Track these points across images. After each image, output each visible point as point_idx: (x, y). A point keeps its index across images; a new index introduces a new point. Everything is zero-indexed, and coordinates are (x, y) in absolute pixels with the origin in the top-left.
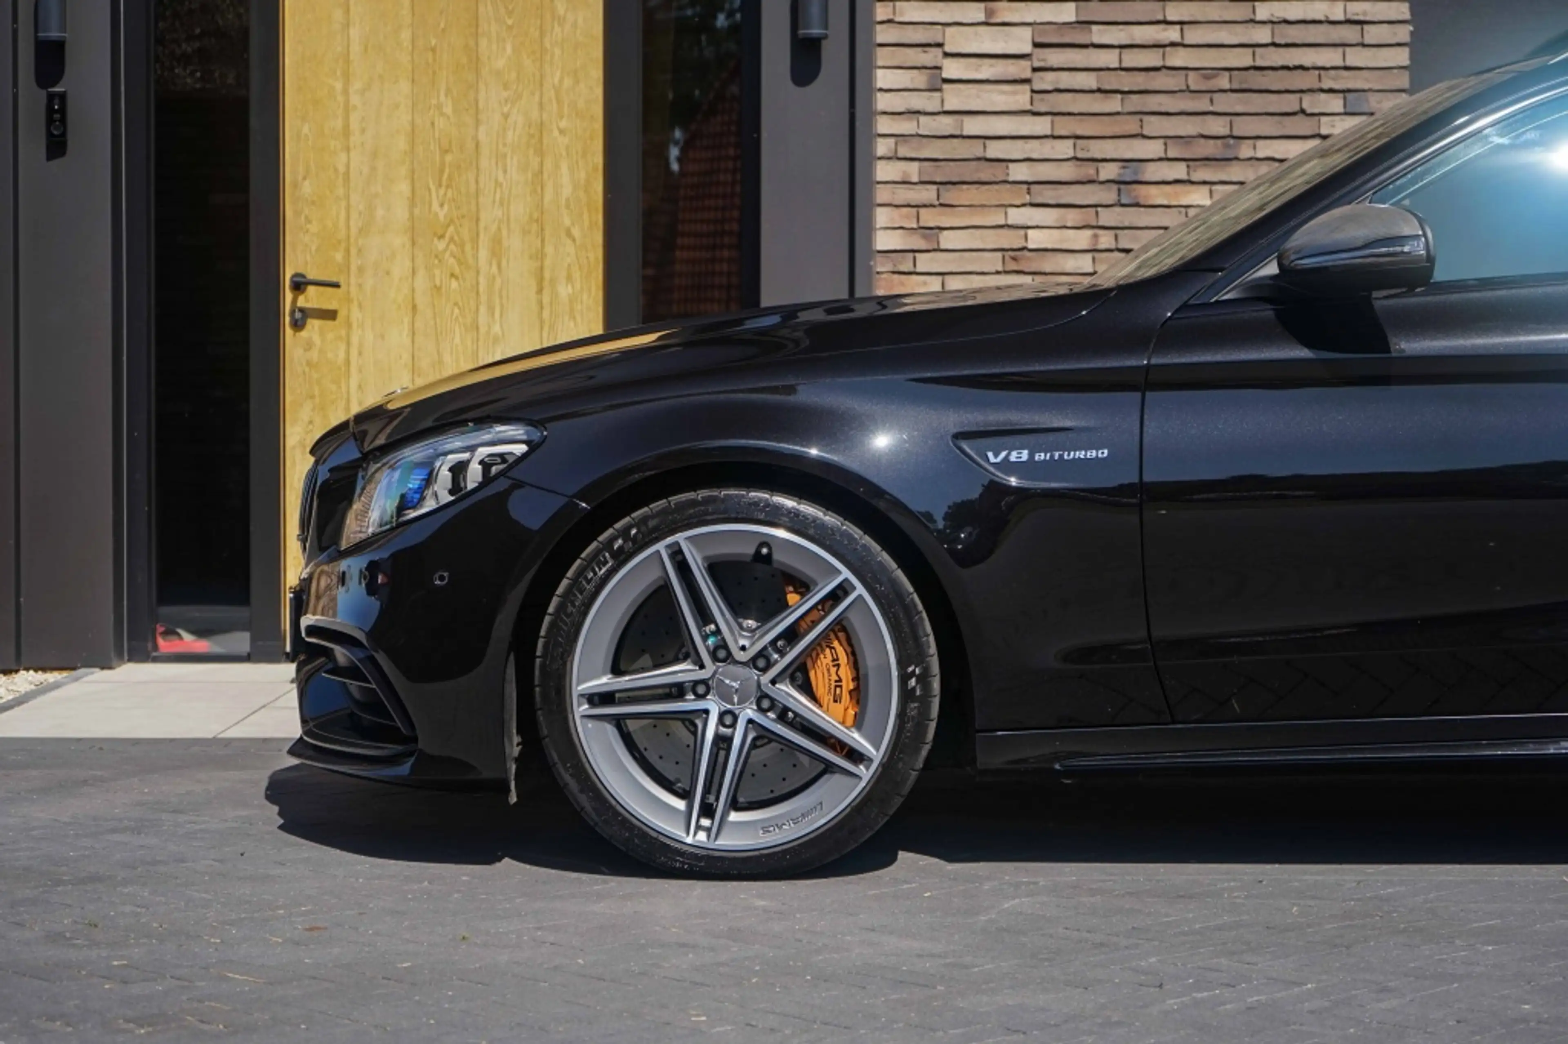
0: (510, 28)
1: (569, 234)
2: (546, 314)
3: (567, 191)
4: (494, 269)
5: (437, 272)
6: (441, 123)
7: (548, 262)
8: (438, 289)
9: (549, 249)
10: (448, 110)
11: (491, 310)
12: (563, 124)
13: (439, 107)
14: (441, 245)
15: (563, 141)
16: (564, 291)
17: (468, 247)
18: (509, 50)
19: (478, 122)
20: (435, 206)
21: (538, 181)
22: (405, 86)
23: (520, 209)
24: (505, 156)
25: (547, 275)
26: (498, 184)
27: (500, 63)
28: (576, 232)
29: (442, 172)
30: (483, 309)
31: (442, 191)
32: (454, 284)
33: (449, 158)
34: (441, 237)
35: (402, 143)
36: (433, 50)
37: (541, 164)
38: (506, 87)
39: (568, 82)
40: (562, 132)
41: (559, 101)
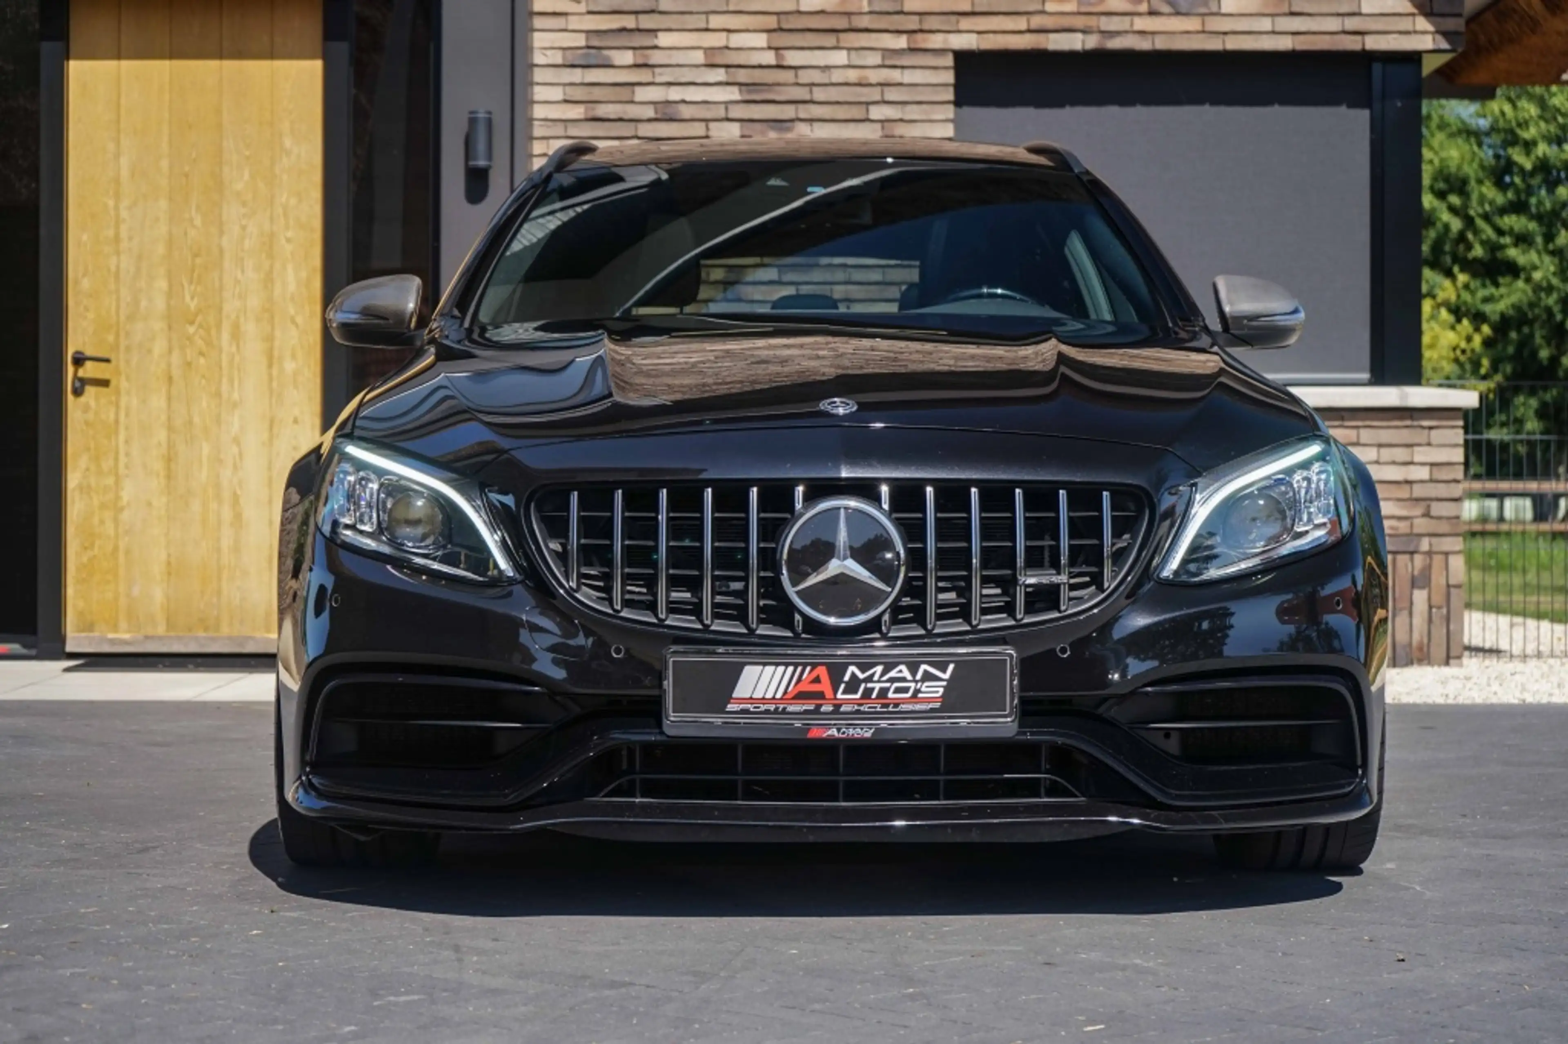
0: (248, 158)
1: (293, 322)
2: (275, 384)
3: (292, 287)
4: (234, 349)
5: (188, 351)
6: (192, 233)
7: (277, 343)
8: (189, 364)
9: (278, 333)
10: (198, 222)
11: (231, 381)
12: (289, 234)
13: (191, 220)
14: (191, 330)
15: (289, 248)
16: (290, 366)
17: (213, 332)
18: (246, 176)
19: (221, 233)
20: (188, 298)
21: (268, 280)
22: (163, 204)
23: (254, 302)
24: (242, 259)
25: (276, 353)
26: (237, 282)
27: (239, 186)
28: (299, 320)
29: (193, 271)
30: (225, 380)
31: (193, 287)
32: (202, 360)
33: (198, 261)
34: (192, 323)
35: (161, 249)
36: (187, 176)
37: (272, 267)
38: (244, 204)
39: (293, 201)
40: (288, 240)
41: (285, 215)
